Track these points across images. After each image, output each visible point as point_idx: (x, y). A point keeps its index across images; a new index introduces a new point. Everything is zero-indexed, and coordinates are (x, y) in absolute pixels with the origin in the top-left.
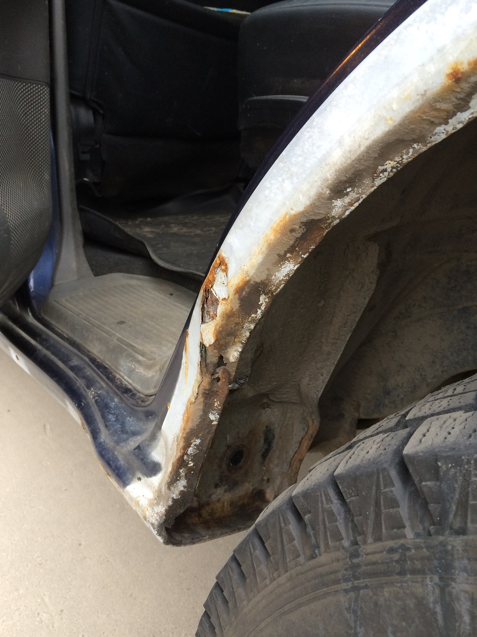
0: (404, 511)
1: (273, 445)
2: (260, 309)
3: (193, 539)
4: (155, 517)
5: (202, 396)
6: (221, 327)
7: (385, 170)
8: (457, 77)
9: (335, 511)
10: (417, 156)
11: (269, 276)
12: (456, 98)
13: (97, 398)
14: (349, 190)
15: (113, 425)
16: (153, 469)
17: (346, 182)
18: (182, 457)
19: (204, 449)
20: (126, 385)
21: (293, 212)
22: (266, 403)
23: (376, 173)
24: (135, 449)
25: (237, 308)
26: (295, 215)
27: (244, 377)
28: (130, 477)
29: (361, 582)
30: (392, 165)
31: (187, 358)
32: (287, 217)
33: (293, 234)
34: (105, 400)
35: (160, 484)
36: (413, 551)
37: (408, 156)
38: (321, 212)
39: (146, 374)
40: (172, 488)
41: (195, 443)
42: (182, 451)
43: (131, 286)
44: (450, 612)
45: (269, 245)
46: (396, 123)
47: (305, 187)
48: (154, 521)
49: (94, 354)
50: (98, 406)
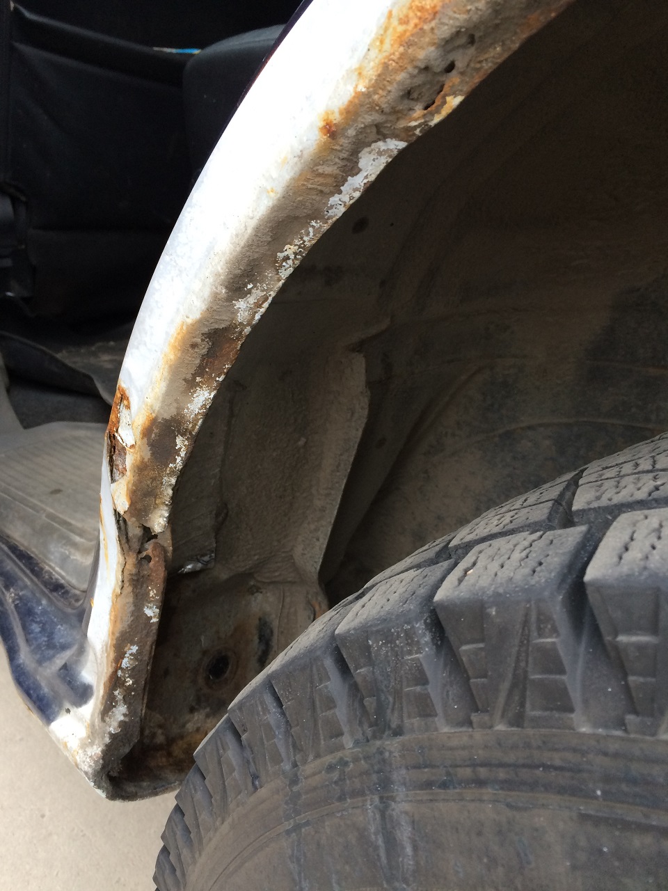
0: (341, 712)
1: (273, 644)
2: (179, 455)
3: (155, 789)
4: (88, 762)
5: (130, 584)
6: (134, 485)
7: (287, 258)
8: (331, 131)
9: (272, 722)
10: (321, 237)
11: (180, 409)
12: (339, 158)
13: (17, 602)
14: (250, 286)
15: (36, 639)
16: (82, 694)
17: (242, 276)
18: (115, 672)
19: (146, 658)
20: (57, 579)
21: (189, 321)
22: (254, 585)
23: (277, 262)
24: (60, 669)
25: (149, 457)
26: (192, 325)
27: (208, 552)
28: (56, 710)
29: (301, 819)
30: (293, 250)
31: (104, 532)
32: (184, 328)
33: (196, 350)
34: (29, 604)
35: (92, 715)
36: (351, 765)
37: (310, 236)
38: (224, 318)
39: (84, 561)
40: (107, 719)
41: (130, 652)
42: (114, 664)
43: (77, 439)
44: (392, 844)
45: (170, 366)
46: (279, 195)
47: (197, 286)
48: (86, 768)
49: (15, 540)
50: (19, 613)
